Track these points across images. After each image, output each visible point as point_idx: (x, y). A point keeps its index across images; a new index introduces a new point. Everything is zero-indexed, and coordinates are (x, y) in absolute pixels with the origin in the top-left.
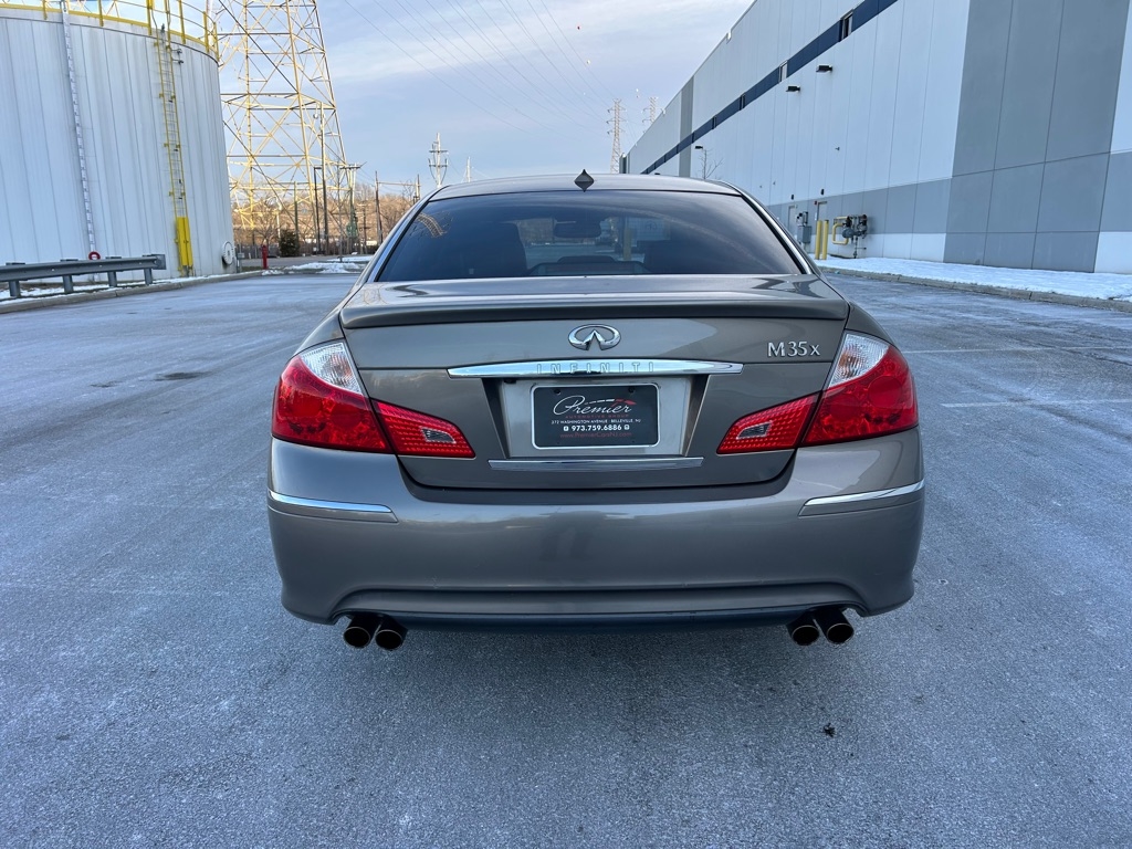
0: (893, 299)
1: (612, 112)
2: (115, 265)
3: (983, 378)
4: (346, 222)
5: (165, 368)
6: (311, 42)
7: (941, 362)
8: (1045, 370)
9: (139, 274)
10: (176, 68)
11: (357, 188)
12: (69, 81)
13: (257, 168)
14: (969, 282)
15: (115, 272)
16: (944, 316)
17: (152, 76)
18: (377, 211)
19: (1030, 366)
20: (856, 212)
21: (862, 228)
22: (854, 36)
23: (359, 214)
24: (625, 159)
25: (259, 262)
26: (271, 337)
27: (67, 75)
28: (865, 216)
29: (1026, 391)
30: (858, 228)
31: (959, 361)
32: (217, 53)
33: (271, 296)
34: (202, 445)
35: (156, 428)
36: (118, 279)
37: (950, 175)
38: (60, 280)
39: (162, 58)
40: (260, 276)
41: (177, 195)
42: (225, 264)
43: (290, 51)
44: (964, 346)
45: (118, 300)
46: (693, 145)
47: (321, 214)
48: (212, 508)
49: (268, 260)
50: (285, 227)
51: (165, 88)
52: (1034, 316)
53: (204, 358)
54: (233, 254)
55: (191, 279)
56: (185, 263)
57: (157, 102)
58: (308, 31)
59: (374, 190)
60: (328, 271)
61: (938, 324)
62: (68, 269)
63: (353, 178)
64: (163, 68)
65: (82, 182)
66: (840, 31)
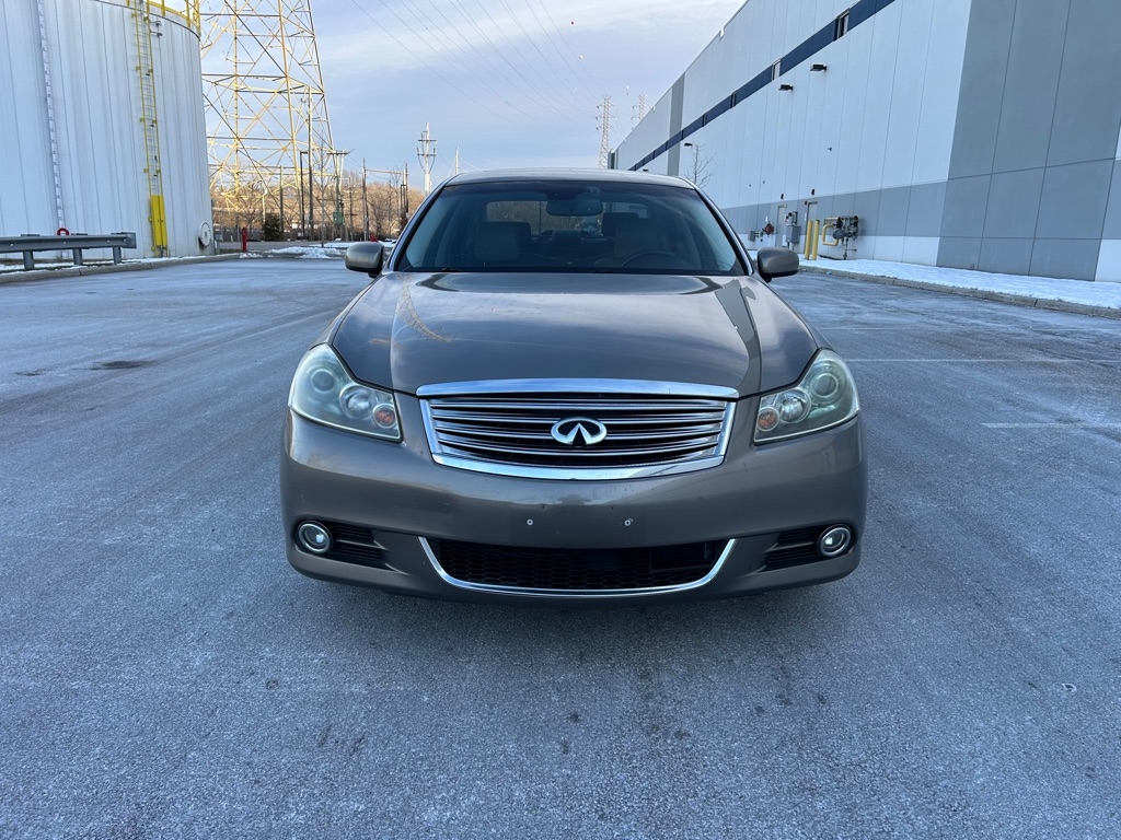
0: (893, 303)
1: (602, 108)
2: (80, 243)
3: (1017, 393)
4: (331, 209)
5: (106, 355)
6: (301, 25)
7: (965, 373)
8: (1083, 385)
9: (108, 253)
10: (154, 40)
11: (345, 174)
12: (41, 50)
13: (243, 150)
14: (969, 287)
15: (80, 249)
16: (952, 321)
17: (129, 46)
18: (364, 198)
19: (1064, 380)
20: (847, 213)
21: (853, 230)
22: (851, 36)
23: (346, 201)
24: (613, 155)
25: (239, 245)
26: (233, 324)
27: (39, 44)
28: (856, 218)
29: (1071, 410)
30: (849, 229)
31: (985, 372)
32: (199, 28)
33: (242, 280)
34: (121, 451)
35: (72, 428)
36: (84, 257)
37: (946, 178)
38: (20, 256)
39: (140, 29)
40: (237, 259)
41: (152, 172)
42: (202, 245)
43: (280, 34)
44: (984, 356)
45: (82, 278)
46: (683, 143)
47: (307, 199)
48: (107, 542)
49: (248, 244)
50: (269, 211)
51: (143, 61)
52: (1046, 325)
53: (153, 345)
54: (210, 235)
55: (164, 259)
56: (159, 244)
57: (133, 75)
58: (299, 14)
59: (361, 177)
60: (308, 256)
61: (948, 330)
62: (30, 244)
63: (342, 164)
64: (141, 40)
65: (52, 156)
66: (836, 30)
